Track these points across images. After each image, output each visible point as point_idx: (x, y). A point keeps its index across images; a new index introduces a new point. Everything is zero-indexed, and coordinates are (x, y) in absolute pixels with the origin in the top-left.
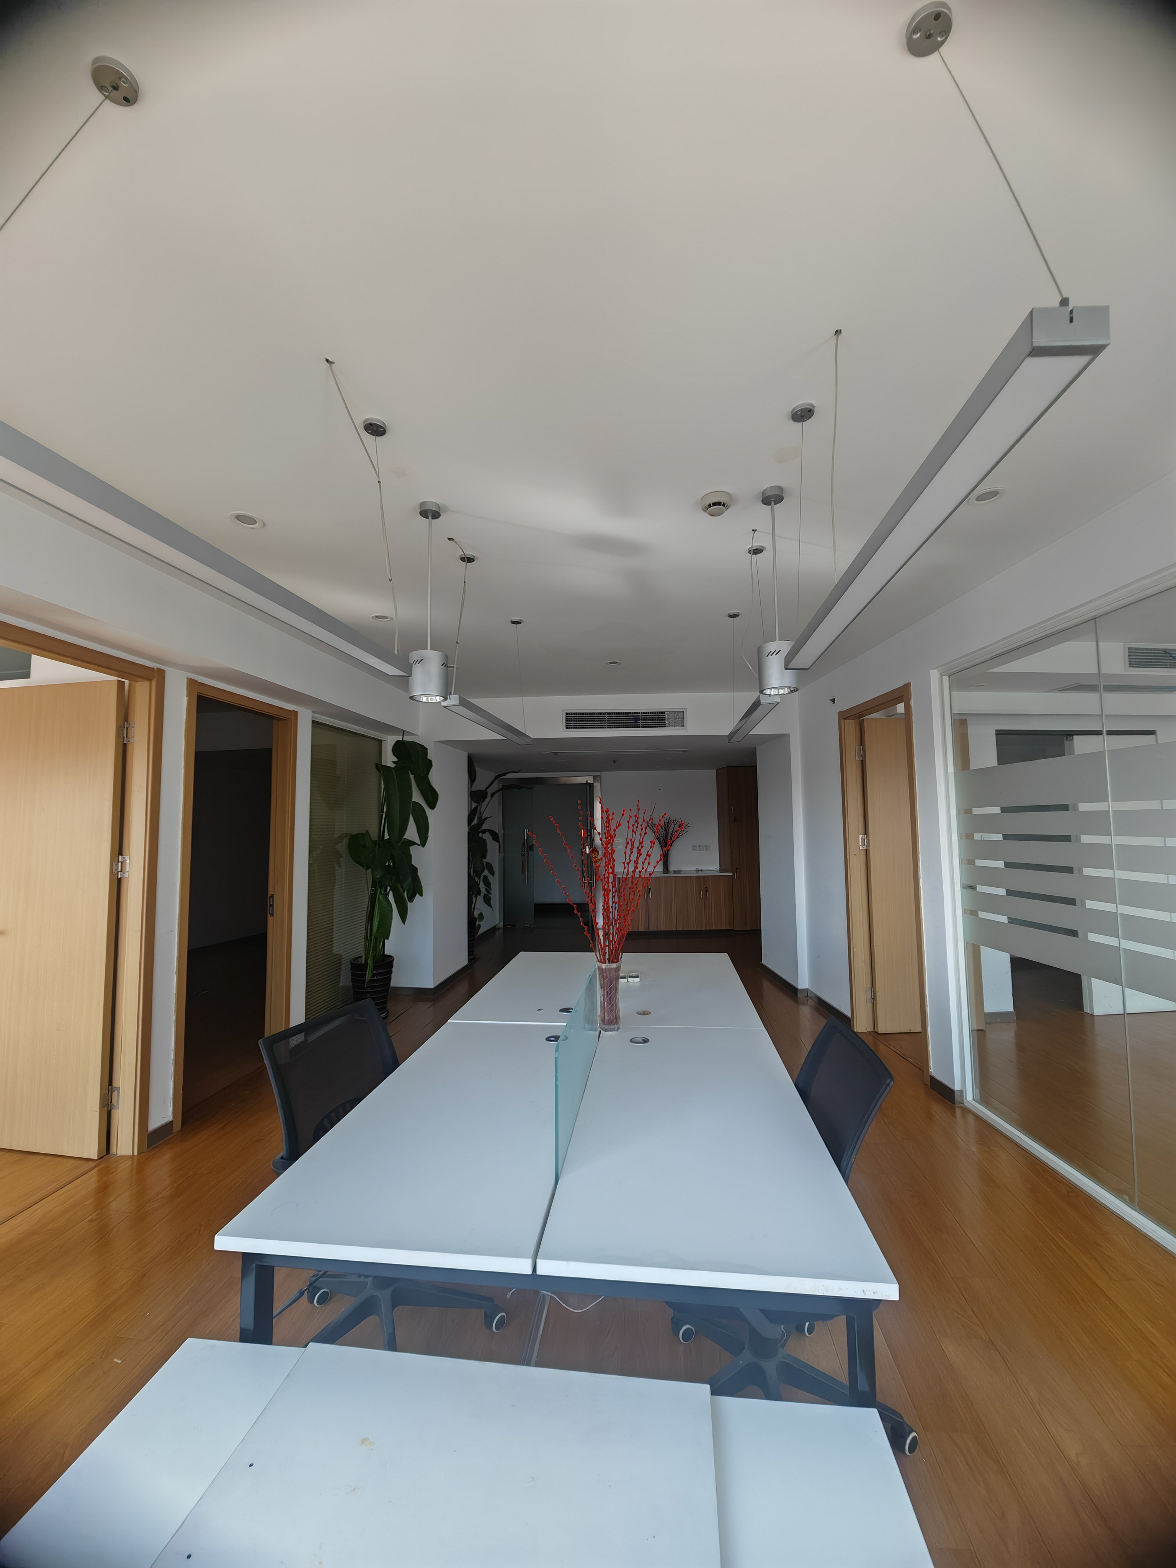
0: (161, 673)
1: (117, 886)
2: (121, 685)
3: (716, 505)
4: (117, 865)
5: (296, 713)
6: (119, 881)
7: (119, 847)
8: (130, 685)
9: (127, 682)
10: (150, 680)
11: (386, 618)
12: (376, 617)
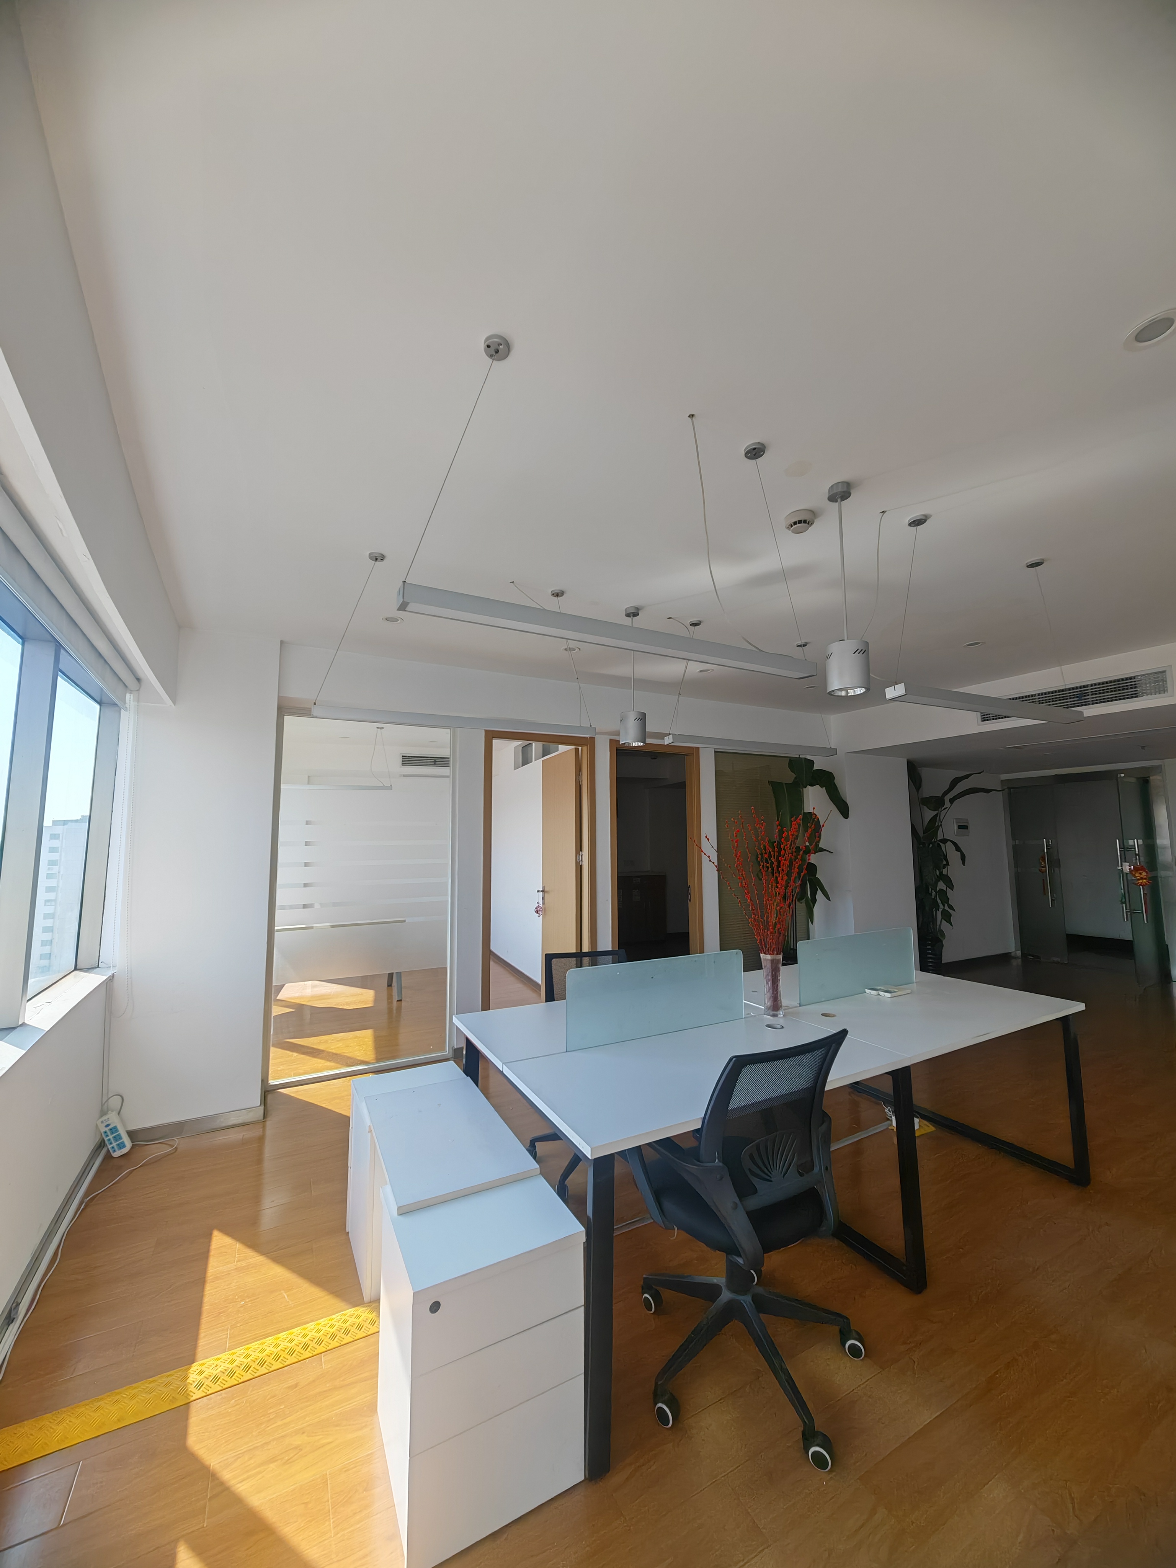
0: (592, 740)
1: (579, 868)
2: (577, 750)
3: (796, 524)
4: (579, 857)
5: (698, 748)
6: (581, 866)
7: (579, 848)
8: (582, 749)
9: (580, 748)
10: (587, 745)
11: (708, 670)
12: (701, 671)
